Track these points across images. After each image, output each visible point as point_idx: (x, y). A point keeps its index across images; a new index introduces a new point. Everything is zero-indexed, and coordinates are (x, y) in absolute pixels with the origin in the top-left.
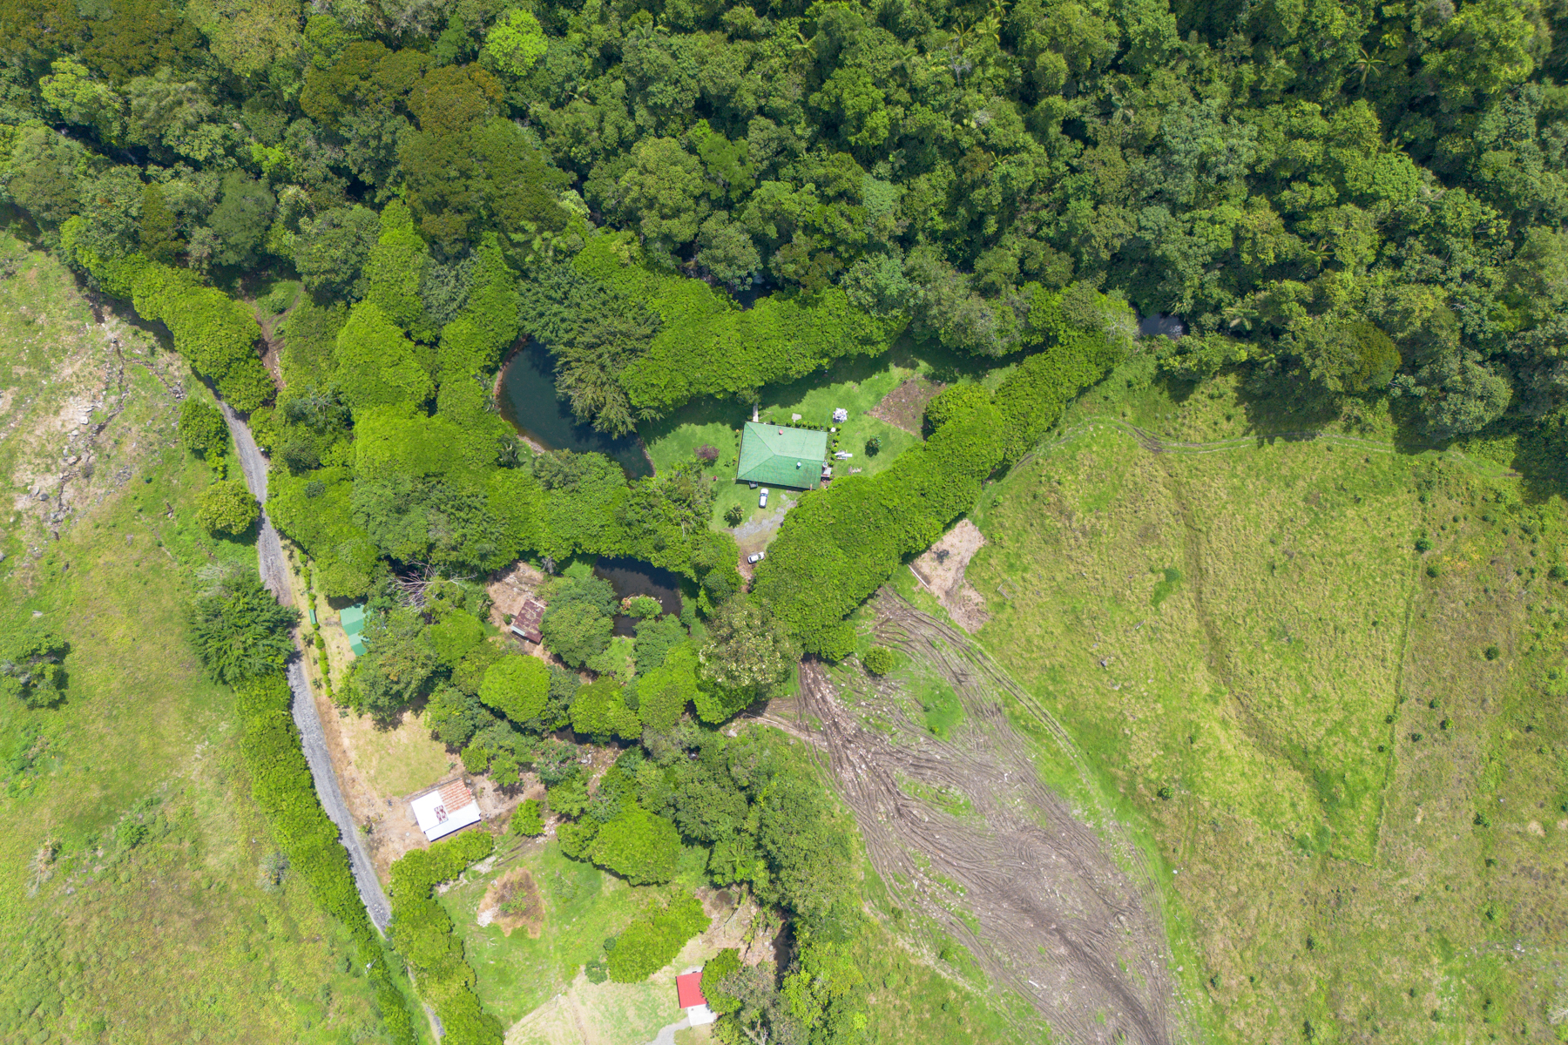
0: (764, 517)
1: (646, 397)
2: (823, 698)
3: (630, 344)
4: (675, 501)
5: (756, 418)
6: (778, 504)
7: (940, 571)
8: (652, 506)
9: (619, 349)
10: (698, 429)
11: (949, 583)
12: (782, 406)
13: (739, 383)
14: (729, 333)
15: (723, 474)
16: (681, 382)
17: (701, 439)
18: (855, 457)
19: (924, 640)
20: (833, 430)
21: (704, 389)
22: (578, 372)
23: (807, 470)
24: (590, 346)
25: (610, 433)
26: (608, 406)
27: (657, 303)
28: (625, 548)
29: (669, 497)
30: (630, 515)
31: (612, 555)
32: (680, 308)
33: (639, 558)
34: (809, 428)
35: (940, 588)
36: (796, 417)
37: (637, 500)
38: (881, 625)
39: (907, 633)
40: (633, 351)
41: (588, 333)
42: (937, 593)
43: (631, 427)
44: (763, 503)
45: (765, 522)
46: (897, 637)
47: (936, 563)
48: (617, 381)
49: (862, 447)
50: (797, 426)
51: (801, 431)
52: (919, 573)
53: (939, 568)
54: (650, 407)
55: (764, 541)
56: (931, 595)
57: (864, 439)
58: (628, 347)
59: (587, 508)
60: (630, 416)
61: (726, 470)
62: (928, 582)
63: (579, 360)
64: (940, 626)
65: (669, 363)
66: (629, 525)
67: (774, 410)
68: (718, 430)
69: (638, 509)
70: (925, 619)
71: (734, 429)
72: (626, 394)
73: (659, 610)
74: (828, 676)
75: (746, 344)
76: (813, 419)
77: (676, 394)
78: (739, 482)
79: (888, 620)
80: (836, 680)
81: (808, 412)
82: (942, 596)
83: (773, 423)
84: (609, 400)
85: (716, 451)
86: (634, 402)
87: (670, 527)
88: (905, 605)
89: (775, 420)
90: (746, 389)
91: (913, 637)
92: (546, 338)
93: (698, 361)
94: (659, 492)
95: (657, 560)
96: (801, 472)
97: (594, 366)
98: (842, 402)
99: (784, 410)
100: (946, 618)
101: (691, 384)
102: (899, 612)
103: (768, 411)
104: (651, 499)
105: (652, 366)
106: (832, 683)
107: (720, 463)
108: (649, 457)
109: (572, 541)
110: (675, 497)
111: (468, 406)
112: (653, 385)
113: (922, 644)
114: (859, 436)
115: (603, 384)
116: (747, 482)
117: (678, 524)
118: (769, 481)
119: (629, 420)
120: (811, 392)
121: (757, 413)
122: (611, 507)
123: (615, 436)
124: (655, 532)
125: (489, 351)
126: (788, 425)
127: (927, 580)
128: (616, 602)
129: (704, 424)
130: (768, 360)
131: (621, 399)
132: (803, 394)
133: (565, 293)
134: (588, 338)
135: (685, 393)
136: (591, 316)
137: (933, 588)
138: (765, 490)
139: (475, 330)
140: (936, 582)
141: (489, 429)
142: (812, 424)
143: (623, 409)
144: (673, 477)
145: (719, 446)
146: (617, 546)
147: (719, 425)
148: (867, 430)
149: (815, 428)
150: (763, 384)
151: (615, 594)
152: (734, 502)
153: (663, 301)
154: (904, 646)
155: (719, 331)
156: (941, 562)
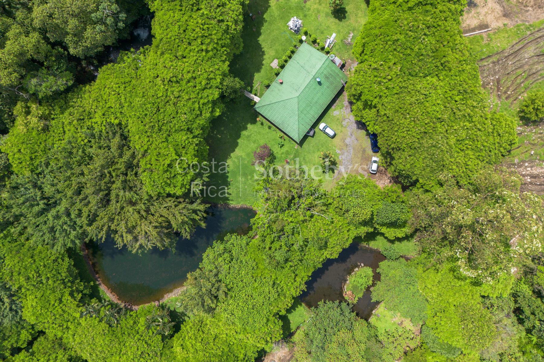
0: (343, 140)
1: (180, 178)
2: (533, 176)
3: (121, 166)
4: (289, 206)
5: (256, 99)
6: (340, 121)
7: (483, 11)
8: (282, 230)
9: (122, 178)
10: (238, 152)
11: (498, 8)
12: (258, 71)
13: (214, 83)
14: (160, 66)
15: (287, 153)
16: (182, 137)
17: (248, 155)
18: (338, 32)
19: (536, 59)
20: (304, 38)
21: (201, 121)
22: (122, 228)
23: (327, 78)
24: (106, 201)
25: (199, 227)
26: (170, 218)
27: (97, 118)
28: (304, 275)
29: (283, 211)
30: (279, 256)
31: (304, 287)
32: (113, 98)
33: (320, 266)
34: (290, 57)
35: (497, 19)
36: (275, 64)
37: (268, 240)
38: (498, 90)
39: (519, 71)
40: (130, 166)
41: (90, 198)
42: (500, 24)
43: (202, 207)
44: (331, 133)
45: (348, 141)
46: (518, 81)
47: (473, 11)
48: (151, 197)
49: (332, 20)
50: (282, 67)
51: (287, 66)
52: (473, 30)
53: (479, 10)
54: (192, 180)
55: (364, 151)
56: (498, 30)
57: (327, 15)
58: (123, 169)
59: (249, 290)
60: (192, 203)
61: (285, 149)
62: (486, 26)
63: (112, 220)
64: (532, 38)
65: (158, 139)
66: (287, 261)
67: (258, 79)
68: (248, 137)
69: (276, 245)
70: (517, 47)
71: (254, 122)
72: (169, 195)
73: (369, 271)
74: (516, 161)
75: (180, 53)
76: (284, 50)
77: (191, 150)
78: (301, 143)
79: (498, 81)
80: (524, 156)
81: (277, 51)
82: (506, 21)
83: (268, 86)
84: (165, 212)
85: (265, 147)
86: (179, 192)
87: (310, 225)
88: (495, 59)
89: (266, 82)
90: (222, 80)
91: (526, 67)
92: (76, 237)
93: (170, 109)
94: (273, 216)
95: (333, 253)
96: (325, 84)
97: (126, 209)
98: (285, 18)
99: (263, 71)
100: (528, 28)
101: (190, 130)
102: (497, 68)
103: (256, 85)
104: (275, 227)
105: (152, 156)
106: (524, 162)
107: (276, 150)
108: (239, 206)
109: (271, 318)
110: (285, 204)
111: (99, 341)
112: (170, 166)
113: (538, 63)
114: (322, 18)
115: (147, 211)
116: (306, 137)
117: (312, 216)
118: (317, 117)
119: (195, 206)
120: (261, 39)
121: (252, 95)
122: (261, 267)
123: (203, 225)
124: (306, 241)
125: (67, 291)
126: (277, 74)
127: (483, 26)
128: (344, 305)
129: (236, 145)
130: (207, 41)
131: (170, 202)
132: (258, 47)
133: (43, 198)
134: (94, 200)
135: (196, 141)
136: (75, 186)
137: (494, 25)
138: (322, 126)
139: (39, 295)
140: (490, 19)
141: (133, 330)
142: (288, 53)
143: (181, 206)
144: (266, 196)
145: (262, 143)
146: (299, 280)
147: (244, 133)
148: (321, 8)
149: (293, 52)
150: (227, 63)
151: (337, 302)
152: (317, 157)
153: (100, 113)
154: (530, 80)
155: (152, 74)
156: (475, 5)
